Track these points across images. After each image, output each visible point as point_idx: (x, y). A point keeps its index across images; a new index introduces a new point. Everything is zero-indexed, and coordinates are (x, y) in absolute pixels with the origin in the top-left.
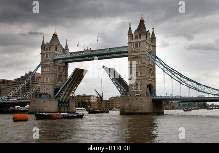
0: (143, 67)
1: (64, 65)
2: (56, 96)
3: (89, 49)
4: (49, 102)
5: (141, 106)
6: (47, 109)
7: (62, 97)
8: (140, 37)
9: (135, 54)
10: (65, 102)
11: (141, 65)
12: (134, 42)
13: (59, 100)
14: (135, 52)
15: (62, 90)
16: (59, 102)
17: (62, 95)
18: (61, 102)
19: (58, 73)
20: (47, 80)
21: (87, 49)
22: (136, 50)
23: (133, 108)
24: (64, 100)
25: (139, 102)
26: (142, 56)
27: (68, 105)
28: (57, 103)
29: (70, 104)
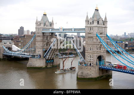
0: (94, 45)
1: (51, 34)
2: (44, 56)
3: (62, 28)
4: (39, 60)
5: (89, 73)
6: (38, 65)
7: (48, 56)
8: (93, 23)
9: (90, 35)
10: (50, 59)
11: (93, 43)
12: (89, 27)
13: (46, 59)
14: (89, 33)
15: (47, 52)
16: (46, 60)
17: (48, 55)
18: (48, 60)
19: (46, 41)
20: (39, 46)
21: (61, 28)
22: (90, 32)
23: (84, 75)
24: (49, 59)
25: (88, 70)
26: (94, 37)
27: (53, 61)
28: (45, 60)
29: (55, 60)
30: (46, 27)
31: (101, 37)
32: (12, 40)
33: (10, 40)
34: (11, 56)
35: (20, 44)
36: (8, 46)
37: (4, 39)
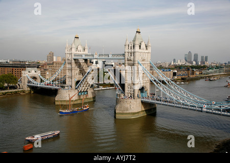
2: (76, 87)
8: (134, 48)
9: (130, 62)
12: (129, 52)
13: (78, 91)
14: (129, 60)
15: (80, 83)
18: (81, 92)
21: (96, 54)
24: (83, 90)
25: (128, 104)
26: (134, 64)
27: (87, 93)
29: (89, 92)
30: (78, 52)
31: (143, 64)
32: (38, 67)
33: (36, 68)
34: (36, 87)
35: (48, 73)
36: (34, 76)
37: (28, 67)
